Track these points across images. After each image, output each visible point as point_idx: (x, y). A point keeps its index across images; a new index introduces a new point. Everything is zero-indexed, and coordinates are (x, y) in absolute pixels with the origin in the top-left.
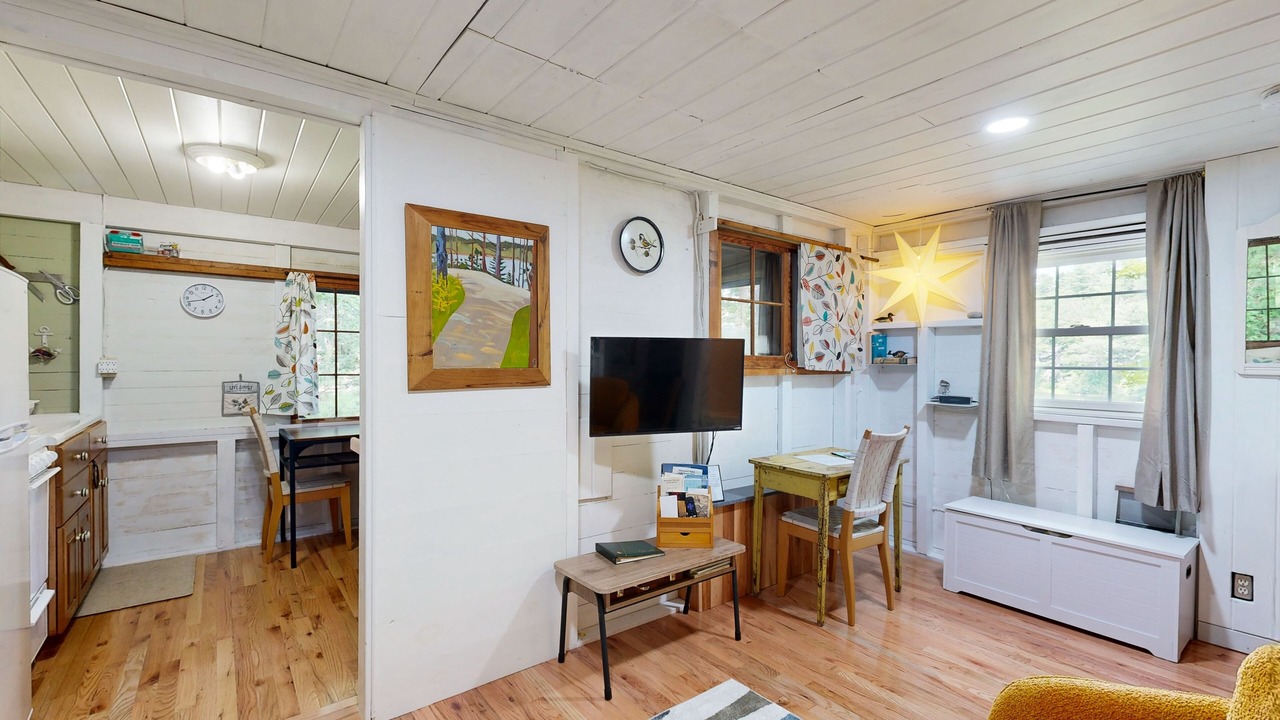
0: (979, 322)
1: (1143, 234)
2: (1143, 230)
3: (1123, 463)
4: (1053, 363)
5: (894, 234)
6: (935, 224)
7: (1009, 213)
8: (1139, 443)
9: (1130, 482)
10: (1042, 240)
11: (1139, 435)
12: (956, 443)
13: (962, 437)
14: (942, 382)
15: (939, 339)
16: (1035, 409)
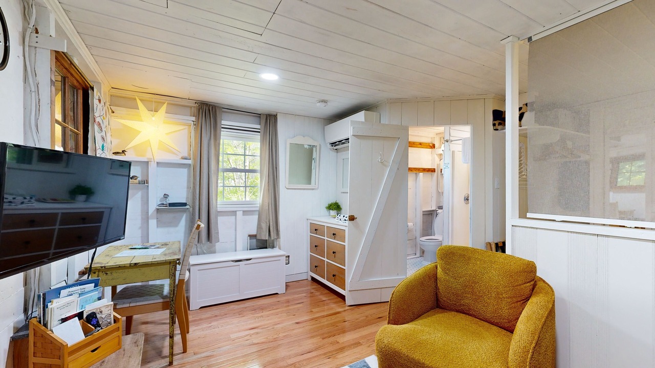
0: (189, 162)
1: (259, 134)
2: (259, 132)
3: (250, 225)
4: (224, 184)
5: (135, 99)
6: (164, 101)
7: (207, 108)
8: (257, 216)
9: (254, 233)
10: (222, 126)
11: (258, 213)
12: (172, 229)
13: (176, 226)
14: (165, 195)
15: (161, 169)
16: (218, 206)
